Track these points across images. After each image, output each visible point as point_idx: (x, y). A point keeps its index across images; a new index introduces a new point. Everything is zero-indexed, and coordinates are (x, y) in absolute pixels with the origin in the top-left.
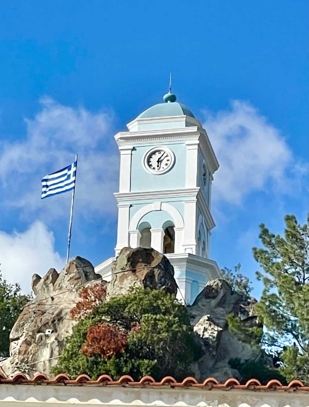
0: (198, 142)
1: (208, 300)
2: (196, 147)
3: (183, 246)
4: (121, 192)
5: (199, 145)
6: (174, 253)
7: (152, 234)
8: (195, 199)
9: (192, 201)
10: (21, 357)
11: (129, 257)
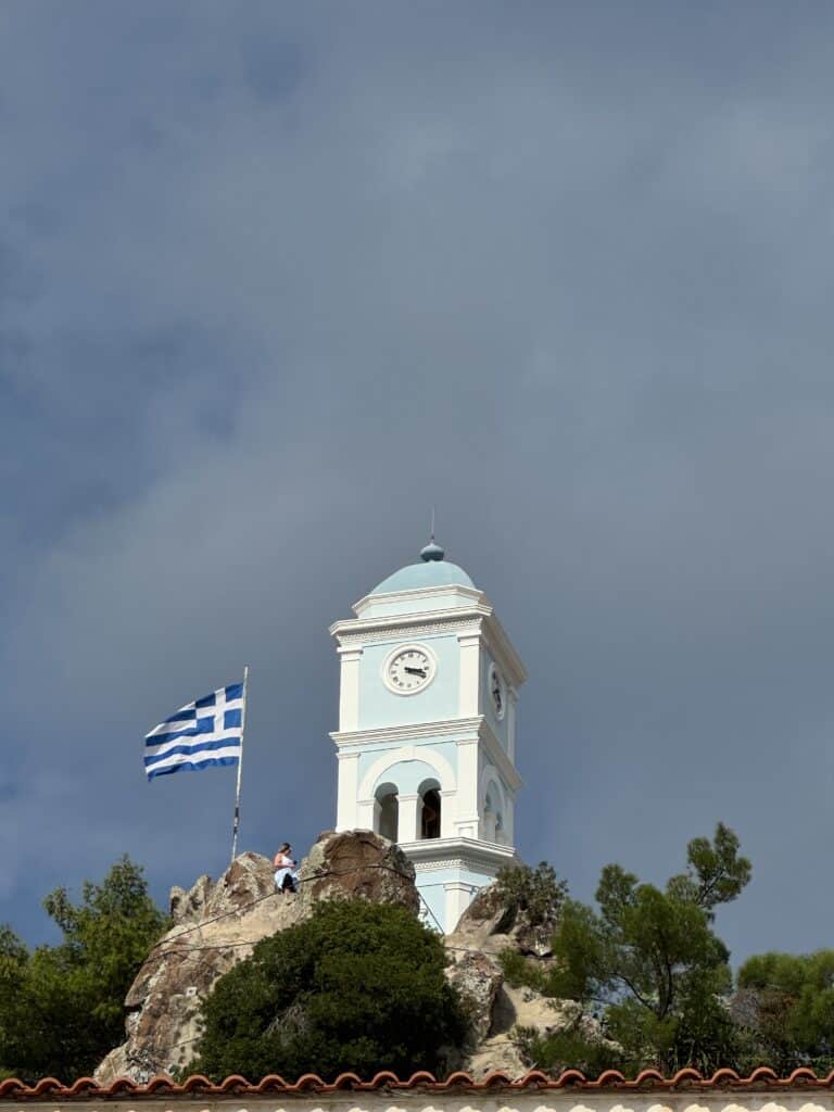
0: (479, 632)
1: (479, 922)
2: (476, 641)
3: (456, 823)
4: (341, 732)
5: (480, 637)
6: (438, 835)
7: (400, 805)
8: (475, 736)
9: (470, 742)
10: (142, 1040)
11: (328, 850)
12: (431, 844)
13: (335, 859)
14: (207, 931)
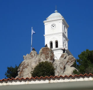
0: (62, 21)
9: (61, 35)
10: (20, 75)
11: (42, 50)
12: (57, 48)
13: (43, 51)
14: (28, 61)
